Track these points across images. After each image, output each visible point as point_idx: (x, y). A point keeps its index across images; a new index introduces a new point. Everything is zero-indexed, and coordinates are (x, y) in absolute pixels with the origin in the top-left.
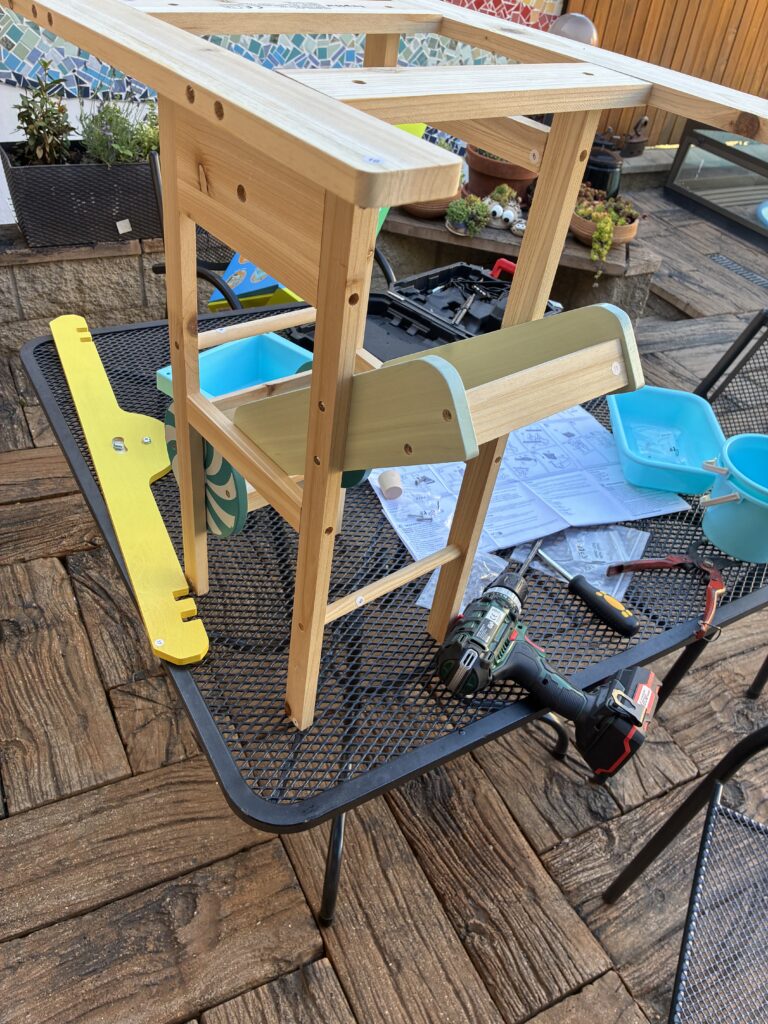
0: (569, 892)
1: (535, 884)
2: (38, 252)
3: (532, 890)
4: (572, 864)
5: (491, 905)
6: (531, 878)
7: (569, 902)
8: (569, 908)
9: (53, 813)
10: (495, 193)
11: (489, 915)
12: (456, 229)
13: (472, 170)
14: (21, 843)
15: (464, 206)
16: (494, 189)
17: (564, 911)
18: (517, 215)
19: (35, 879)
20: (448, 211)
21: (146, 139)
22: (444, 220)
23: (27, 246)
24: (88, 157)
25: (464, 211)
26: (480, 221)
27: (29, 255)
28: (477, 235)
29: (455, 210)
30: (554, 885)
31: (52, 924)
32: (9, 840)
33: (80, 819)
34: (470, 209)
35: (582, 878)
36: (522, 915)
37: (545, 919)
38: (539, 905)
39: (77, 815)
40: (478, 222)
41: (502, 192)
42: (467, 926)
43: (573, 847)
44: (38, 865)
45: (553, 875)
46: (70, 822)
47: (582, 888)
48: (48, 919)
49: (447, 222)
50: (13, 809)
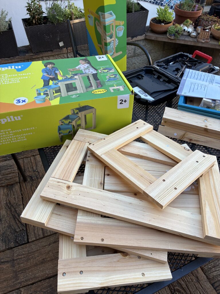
0: (210, 278)
1: (198, 275)
2: (35, 54)
3: (197, 278)
4: (211, 268)
5: (183, 283)
6: (197, 273)
7: (210, 282)
8: (210, 284)
9: (42, 242)
10: (185, 23)
11: (182, 286)
12: (171, 37)
13: (176, 15)
14: (32, 252)
15: (174, 29)
16: (184, 21)
17: (208, 285)
18: (192, 30)
19: (36, 265)
20: (168, 30)
21: (67, 14)
22: (167, 34)
23: (32, 53)
24: (49, 22)
25: (174, 30)
26: (179, 33)
27: (33, 56)
28: (178, 38)
29: (170, 30)
30: (205, 276)
31: (41, 280)
32: (28, 251)
33: (50, 245)
34: (176, 29)
35: (215, 274)
36: (193, 286)
37: (202, 288)
38: (199, 283)
39: (49, 243)
40: (179, 34)
41: (187, 22)
42: (174, 289)
43: (212, 262)
44: (37, 260)
45: (204, 272)
46: (47, 245)
47: (215, 277)
48: (40, 279)
49: (168, 34)
50: (30, 240)
